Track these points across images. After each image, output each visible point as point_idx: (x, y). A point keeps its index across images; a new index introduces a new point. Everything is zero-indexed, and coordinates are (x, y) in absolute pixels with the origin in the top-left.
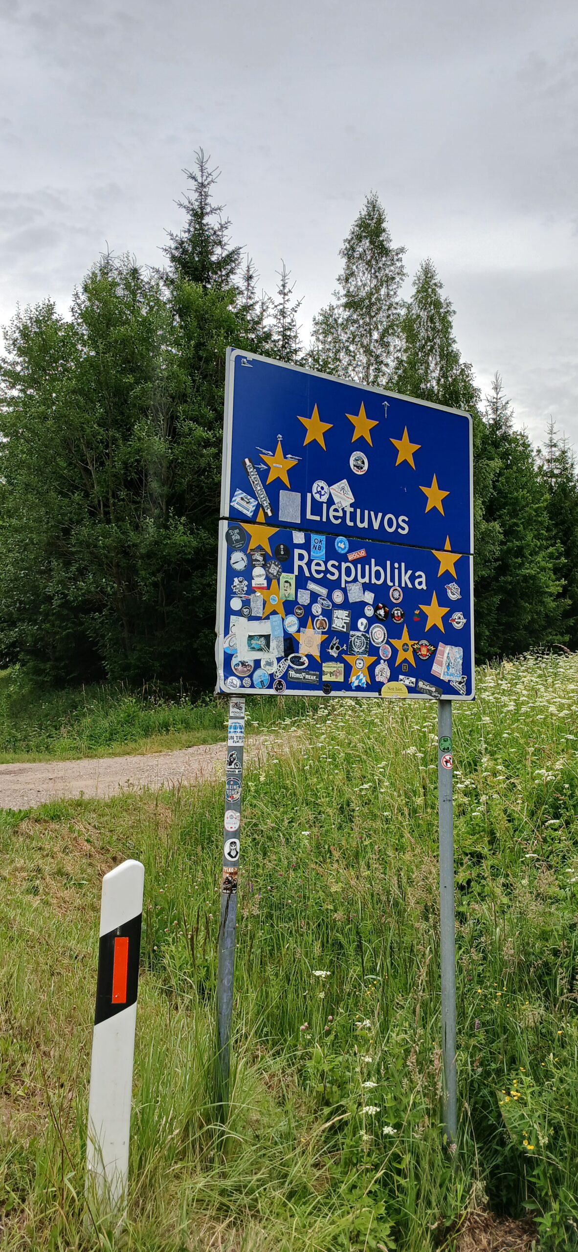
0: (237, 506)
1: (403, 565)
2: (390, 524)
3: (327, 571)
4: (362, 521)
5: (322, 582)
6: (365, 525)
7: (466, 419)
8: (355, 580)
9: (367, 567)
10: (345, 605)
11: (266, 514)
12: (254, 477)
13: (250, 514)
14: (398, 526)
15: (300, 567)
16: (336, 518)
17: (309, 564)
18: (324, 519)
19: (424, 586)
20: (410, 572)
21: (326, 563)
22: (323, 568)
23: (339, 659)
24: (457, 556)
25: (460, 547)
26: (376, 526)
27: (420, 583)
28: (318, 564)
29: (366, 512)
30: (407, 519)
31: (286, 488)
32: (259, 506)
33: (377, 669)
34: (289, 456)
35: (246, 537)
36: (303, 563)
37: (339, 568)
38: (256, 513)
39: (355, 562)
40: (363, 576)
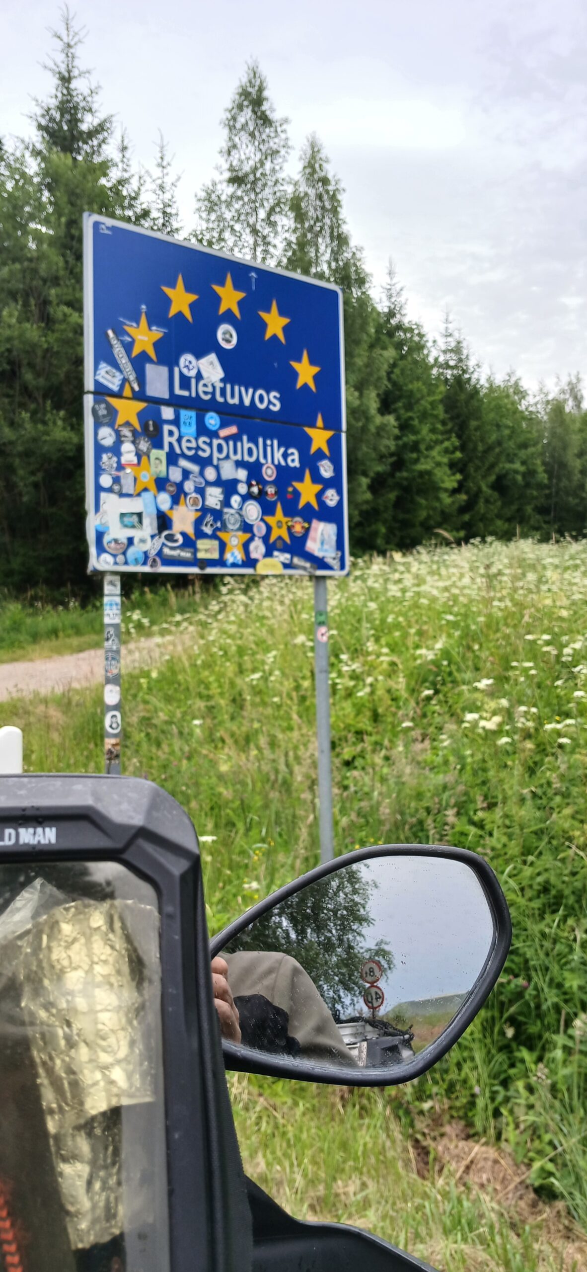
0: (102, 380)
1: (276, 442)
2: (261, 399)
3: (198, 448)
4: (233, 396)
5: (195, 459)
6: (236, 401)
7: (335, 294)
8: (227, 457)
9: (239, 444)
10: (218, 482)
11: (132, 389)
12: (118, 350)
13: (115, 388)
14: (270, 402)
15: (171, 444)
16: (206, 393)
17: (179, 440)
18: (194, 395)
19: (297, 464)
20: (282, 450)
21: (197, 439)
22: (193, 445)
23: (214, 536)
24: (329, 434)
25: (332, 423)
26: (247, 402)
27: (293, 461)
28: (189, 441)
29: (236, 388)
30: (278, 395)
31: (150, 361)
32: (125, 380)
33: (252, 547)
34: (154, 328)
35: (112, 412)
36: (173, 440)
37: (210, 445)
38: (122, 386)
39: (227, 439)
40: (235, 452)
